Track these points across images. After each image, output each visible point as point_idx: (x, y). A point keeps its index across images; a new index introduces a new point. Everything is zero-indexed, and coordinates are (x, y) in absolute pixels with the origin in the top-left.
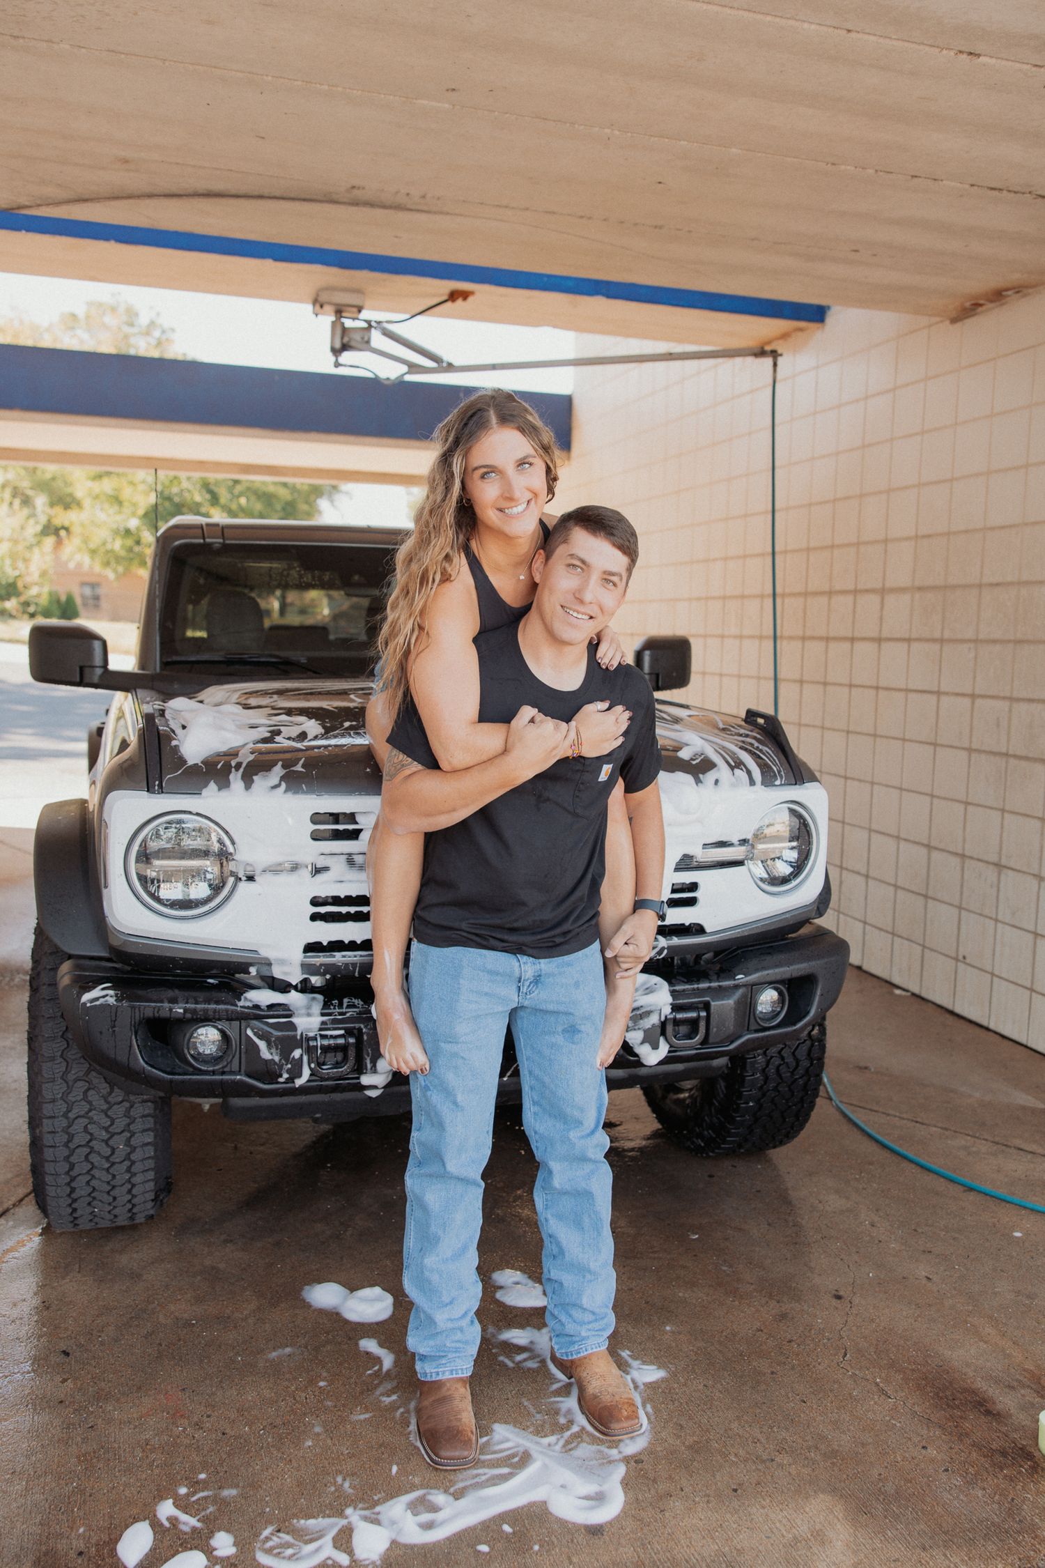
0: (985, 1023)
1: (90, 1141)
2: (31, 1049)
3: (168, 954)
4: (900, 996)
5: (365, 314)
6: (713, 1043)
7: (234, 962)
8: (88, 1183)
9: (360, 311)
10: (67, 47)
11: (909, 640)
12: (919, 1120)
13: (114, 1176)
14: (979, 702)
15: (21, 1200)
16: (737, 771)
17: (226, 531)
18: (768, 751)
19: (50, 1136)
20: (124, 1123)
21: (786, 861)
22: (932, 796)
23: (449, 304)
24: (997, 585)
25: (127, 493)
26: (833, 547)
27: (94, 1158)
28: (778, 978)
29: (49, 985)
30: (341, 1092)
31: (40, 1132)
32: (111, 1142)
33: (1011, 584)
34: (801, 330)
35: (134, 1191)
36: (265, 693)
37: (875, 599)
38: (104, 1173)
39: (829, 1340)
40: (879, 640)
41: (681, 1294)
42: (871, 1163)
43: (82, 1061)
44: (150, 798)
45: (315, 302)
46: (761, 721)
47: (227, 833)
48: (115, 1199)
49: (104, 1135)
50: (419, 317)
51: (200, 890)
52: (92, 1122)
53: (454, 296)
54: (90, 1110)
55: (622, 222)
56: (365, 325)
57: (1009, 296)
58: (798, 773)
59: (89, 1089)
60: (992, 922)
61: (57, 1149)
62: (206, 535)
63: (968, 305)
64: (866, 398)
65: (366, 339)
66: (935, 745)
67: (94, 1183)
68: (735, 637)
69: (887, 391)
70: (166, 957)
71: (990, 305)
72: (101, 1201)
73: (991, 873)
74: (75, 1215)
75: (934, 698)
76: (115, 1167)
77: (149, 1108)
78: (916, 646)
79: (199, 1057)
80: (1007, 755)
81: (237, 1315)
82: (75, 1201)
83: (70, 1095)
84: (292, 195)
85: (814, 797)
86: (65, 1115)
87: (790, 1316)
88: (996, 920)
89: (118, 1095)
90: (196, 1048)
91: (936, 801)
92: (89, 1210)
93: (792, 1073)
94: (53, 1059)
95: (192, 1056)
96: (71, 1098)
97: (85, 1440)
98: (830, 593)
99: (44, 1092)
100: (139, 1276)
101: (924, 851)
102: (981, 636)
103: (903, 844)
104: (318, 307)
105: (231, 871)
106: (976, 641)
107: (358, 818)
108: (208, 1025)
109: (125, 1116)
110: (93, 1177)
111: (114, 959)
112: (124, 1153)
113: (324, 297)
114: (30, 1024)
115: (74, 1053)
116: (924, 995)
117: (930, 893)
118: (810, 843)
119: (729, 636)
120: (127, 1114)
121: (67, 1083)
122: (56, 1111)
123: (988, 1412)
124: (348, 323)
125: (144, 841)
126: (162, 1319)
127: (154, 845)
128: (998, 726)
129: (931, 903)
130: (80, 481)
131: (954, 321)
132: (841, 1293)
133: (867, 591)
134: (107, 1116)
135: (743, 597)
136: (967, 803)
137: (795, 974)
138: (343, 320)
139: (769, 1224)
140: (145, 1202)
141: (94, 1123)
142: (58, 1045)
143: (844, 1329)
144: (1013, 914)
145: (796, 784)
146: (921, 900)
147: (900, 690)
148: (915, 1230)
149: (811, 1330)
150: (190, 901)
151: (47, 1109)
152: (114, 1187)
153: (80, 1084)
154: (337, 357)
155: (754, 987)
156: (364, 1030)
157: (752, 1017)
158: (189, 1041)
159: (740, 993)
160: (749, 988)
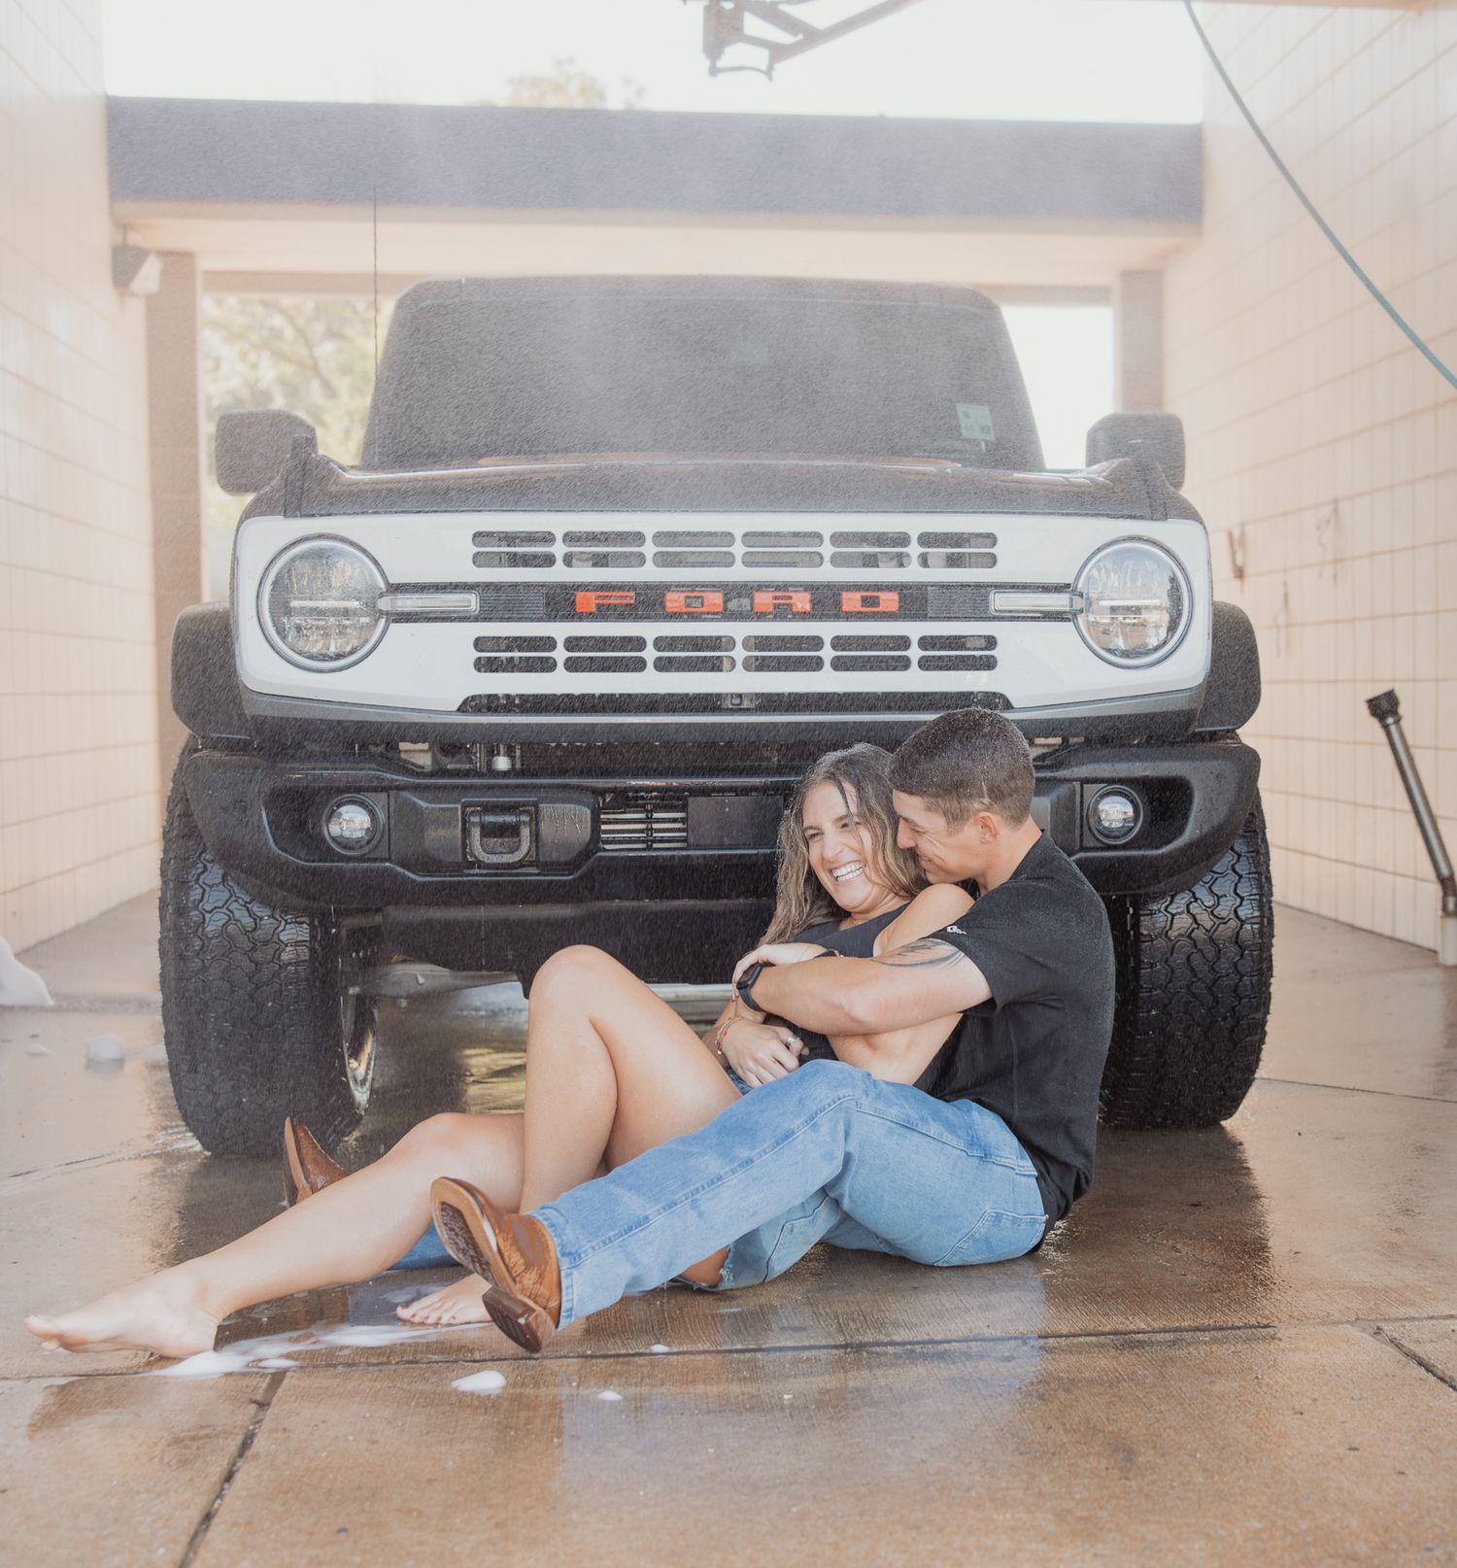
47: (373, 560)
79: (342, 841)
90: (337, 830)
95: (331, 838)
105: (381, 610)
108: (354, 803)
125: (280, 575)
155: (1085, 786)
156: (541, 805)
157: (1086, 828)
158: (328, 820)
159: (1063, 790)
160: (1077, 785)
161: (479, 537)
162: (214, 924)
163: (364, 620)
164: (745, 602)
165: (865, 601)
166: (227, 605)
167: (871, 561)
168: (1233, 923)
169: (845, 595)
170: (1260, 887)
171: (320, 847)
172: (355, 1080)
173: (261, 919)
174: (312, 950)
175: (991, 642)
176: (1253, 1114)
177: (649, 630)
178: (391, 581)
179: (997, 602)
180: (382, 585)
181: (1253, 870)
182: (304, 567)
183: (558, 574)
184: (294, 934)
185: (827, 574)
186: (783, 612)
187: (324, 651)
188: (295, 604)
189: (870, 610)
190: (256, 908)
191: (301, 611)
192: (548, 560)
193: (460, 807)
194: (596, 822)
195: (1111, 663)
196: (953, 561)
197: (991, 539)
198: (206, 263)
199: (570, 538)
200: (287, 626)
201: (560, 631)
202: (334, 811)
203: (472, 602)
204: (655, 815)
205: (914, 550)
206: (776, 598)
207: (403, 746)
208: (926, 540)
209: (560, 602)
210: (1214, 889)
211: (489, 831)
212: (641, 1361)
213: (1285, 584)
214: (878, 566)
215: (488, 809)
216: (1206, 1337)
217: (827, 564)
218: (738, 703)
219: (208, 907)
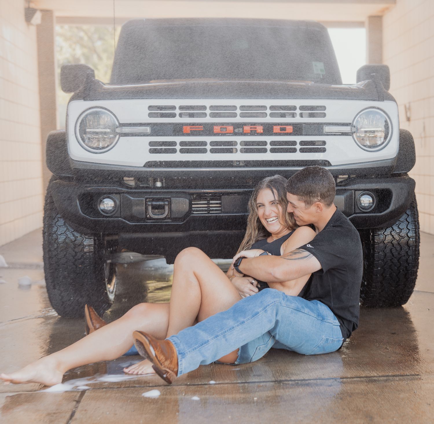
47: (114, 115)
79: (104, 211)
90: (103, 207)
95: (101, 210)
105: (117, 132)
108: (108, 198)
125: (83, 121)
155: (356, 192)
156: (172, 199)
157: (356, 206)
158: (100, 204)
159: (348, 193)
160: (353, 191)
161: (150, 107)
162: (61, 239)
163: (111, 136)
164: (241, 129)
165: (282, 129)
166: (64, 130)
167: (283, 116)
168: (406, 238)
169: (275, 127)
170: (415, 226)
171: (97, 213)
172: (109, 292)
173: (77, 237)
174: (94, 247)
175: (324, 143)
176: (413, 303)
177: (208, 139)
178: (121, 122)
179: (326, 129)
180: (117, 124)
181: (413, 220)
182: (90, 118)
183: (177, 120)
184: (88, 242)
185: (269, 120)
186: (253, 133)
187: (98, 146)
188: (88, 130)
189: (283, 132)
190: (76, 234)
191: (90, 133)
192: (173, 116)
193: (144, 199)
194: (191, 204)
195: (365, 150)
196: (311, 115)
197: (324, 108)
198: (57, 14)
199: (181, 108)
200: (85, 138)
201: (178, 139)
202: (102, 201)
203: (148, 130)
204: (211, 202)
205: (298, 111)
206: (251, 128)
207: (125, 178)
208: (302, 108)
209: (178, 129)
210: (400, 227)
211: (154, 207)
212: (206, 386)
213: (424, 123)
214: (285, 117)
215: (153, 200)
216: (397, 378)
217: (268, 117)
218: (238, 164)
219: (59, 233)
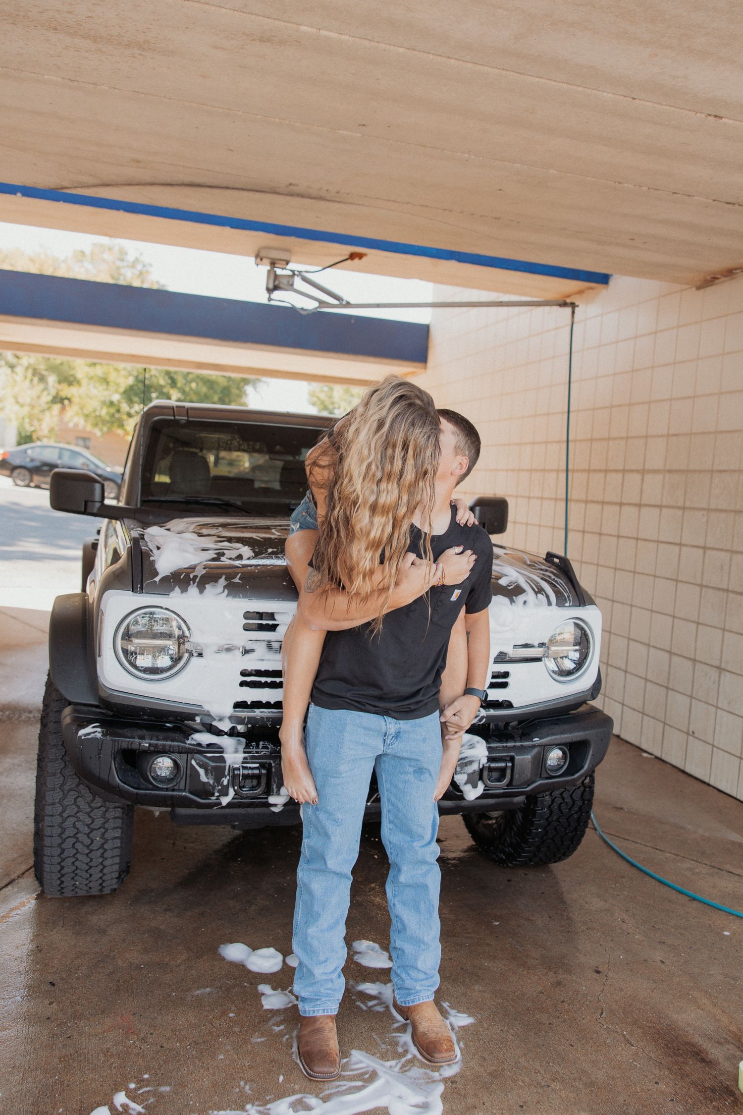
0: (707, 780)
1: (77, 833)
2: (40, 768)
3: (139, 705)
4: (646, 758)
5: (291, 266)
6: (516, 786)
7: (186, 713)
8: (73, 863)
9: (287, 264)
10: (106, 88)
11: (660, 507)
12: (658, 847)
13: (91, 860)
14: (708, 552)
15: (23, 874)
16: (539, 596)
17: (189, 411)
18: (561, 582)
19: (49, 829)
20: (102, 822)
21: (571, 660)
22: (674, 617)
23: (349, 261)
24: (724, 471)
25: (113, 376)
26: (609, 439)
27: (79, 846)
28: (563, 741)
29: (55, 722)
30: (254, 808)
31: (42, 825)
32: (91, 835)
33: (734, 471)
34: (591, 288)
35: (105, 871)
36: (213, 526)
37: (638, 477)
38: (85, 857)
39: (590, 1002)
40: (639, 506)
41: (486, 964)
42: (623, 877)
43: (75, 777)
44: (134, 596)
45: (257, 256)
46: (556, 560)
47: (185, 622)
48: (91, 875)
49: (87, 830)
50: (328, 269)
51: (164, 661)
52: (79, 820)
53: (352, 256)
54: (78, 812)
55: (473, 214)
56: (291, 273)
57: (737, 273)
58: (582, 599)
59: (78, 797)
60: (714, 709)
61: (53, 838)
62: (176, 414)
63: (709, 278)
64: (636, 337)
65: (291, 283)
66: (677, 581)
67: (77, 863)
68: (538, 498)
69: (652, 333)
70: (138, 707)
71: (723, 279)
72: (81, 876)
73: (714, 673)
74: (62, 886)
75: (677, 548)
76: (92, 853)
77: (118, 813)
78: (665, 510)
79: (157, 778)
80: (727, 590)
81: (172, 963)
82: (63, 876)
83: (66, 800)
84: (249, 188)
85: (592, 616)
86: (61, 815)
87: (563, 983)
88: (717, 707)
89: (98, 802)
90: (156, 772)
91: (676, 620)
92: (73, 882)
93: (570, 809)
94: (54, 774)
95: (152, 777)
96: (65, 803)
97: (64, 1046)
98: (606, 471)
99: (47, 798)
100: (105, 932)
101: (667, 655)
102: (712, 506)
103: (652, 650)
104: (259, 260)
105: (187, 649)
106: (708, 510)
107: (276, 617)
108: (165, 756)
109: (102, 817)
110: (77, 859)
111: (102, 707)
112: (100, 843)
113: (262, 254)
114: (40, 750)
115: (70, 771)
116: (664, 758)
117: (670, 686)
118: (588, 648)
119: (533, 497)
120: (103, 816)
121: (63, 791)
122: (54, 811)
123: (703, 1060)
124: (279, 272)
125: (128, 626)
126: (120, 963)
127: (134, 629)
128: (722, 569)
129: (670, 693)
130: (80, 368)
131: (699, 288)
132: (600, 969)
133: (632, 471)
134: (90, 817)
135: (544, 470)
136: (698, 623)
137: (575, 740)
138: (275, 269)
139: (550, 917)
140: (112, 879)
141: (80, 821)
142: (58, 765)
143: (602, 995)
144: (729, 703)
145: (580, 606)
146: (663, 690)
147: (654, 541)
148: (654, 927)
149: (577, 994)
150: (157, 669)
151: (48, 810)
152: (91, 867)
153: (72, 793)
154: (270, 294)
155: (546, 747)
157: (543, 767)
158: (151, 767)
160: (542, 747)
161: (248, 615)
175: (506, 674)
